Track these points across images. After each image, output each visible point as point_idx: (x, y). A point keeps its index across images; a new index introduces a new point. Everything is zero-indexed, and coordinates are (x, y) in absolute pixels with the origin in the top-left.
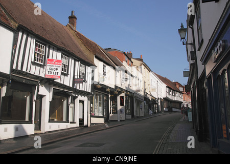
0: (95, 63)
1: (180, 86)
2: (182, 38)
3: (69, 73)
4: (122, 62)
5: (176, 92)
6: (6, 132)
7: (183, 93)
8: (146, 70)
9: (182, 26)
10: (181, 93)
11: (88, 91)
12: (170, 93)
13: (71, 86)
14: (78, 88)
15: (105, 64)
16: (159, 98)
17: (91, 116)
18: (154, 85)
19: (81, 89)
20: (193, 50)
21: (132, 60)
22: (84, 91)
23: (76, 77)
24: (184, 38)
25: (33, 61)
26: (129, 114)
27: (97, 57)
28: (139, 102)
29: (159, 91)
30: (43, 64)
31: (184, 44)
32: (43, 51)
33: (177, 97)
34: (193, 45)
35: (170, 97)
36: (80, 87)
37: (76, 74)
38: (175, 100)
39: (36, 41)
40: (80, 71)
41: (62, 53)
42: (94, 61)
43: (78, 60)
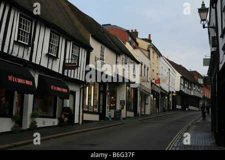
0: (91, 44)
1: (199, 76)
2: (202, 20)
3: (59, 57)
4: (125, 43)
5: (193, 85)
7: (202, 87)
8: (156, 55)
9: (203, 5)
10: (199, 85)
11: (81, 79)
12: (186, 85)
13: (61, 72)
14: (69, 76)
15: (103, 46)
16: (170, 92)
17: (84, 112)
18: (165, 74)
19: (72, 77)
20: (215, 35)
21: (138, 41)
22: (77, 79)
23: (67, 61)
24: (205, 20)
25: (16, 40)
26: (131, 111)
27: (94, 37)
28: (144, 96)
29: (171, 82)
30: (27, 44)
31: (204, 27)
32: (29, 28)
33: (194, 92)
34: (216, 28)
35: (185, 91)
36: (71, 74)
37: (67, 58)
38: (192, 94)
39: (20, 15)
40: (72, 54)
41: (51, 31)
42: (89, 41)
43: (71, 41)
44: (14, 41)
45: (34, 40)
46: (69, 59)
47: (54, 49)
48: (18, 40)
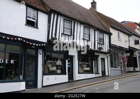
0: (111, 31)
3: (91, 39)
4: (135, 30)
6: (48, 81)
25: (63, 33)
27: (112, 27)
30: (70, 34)
32: (70, 26)
39: (64, 19)
40: (99, 38)
41: (84, 26)
42: (110, 30)
43: (97, 31)
44: (62, 34)
45: (74, 32)
46: (97, 40)
47: (87, 36)
48: (64, 33)
